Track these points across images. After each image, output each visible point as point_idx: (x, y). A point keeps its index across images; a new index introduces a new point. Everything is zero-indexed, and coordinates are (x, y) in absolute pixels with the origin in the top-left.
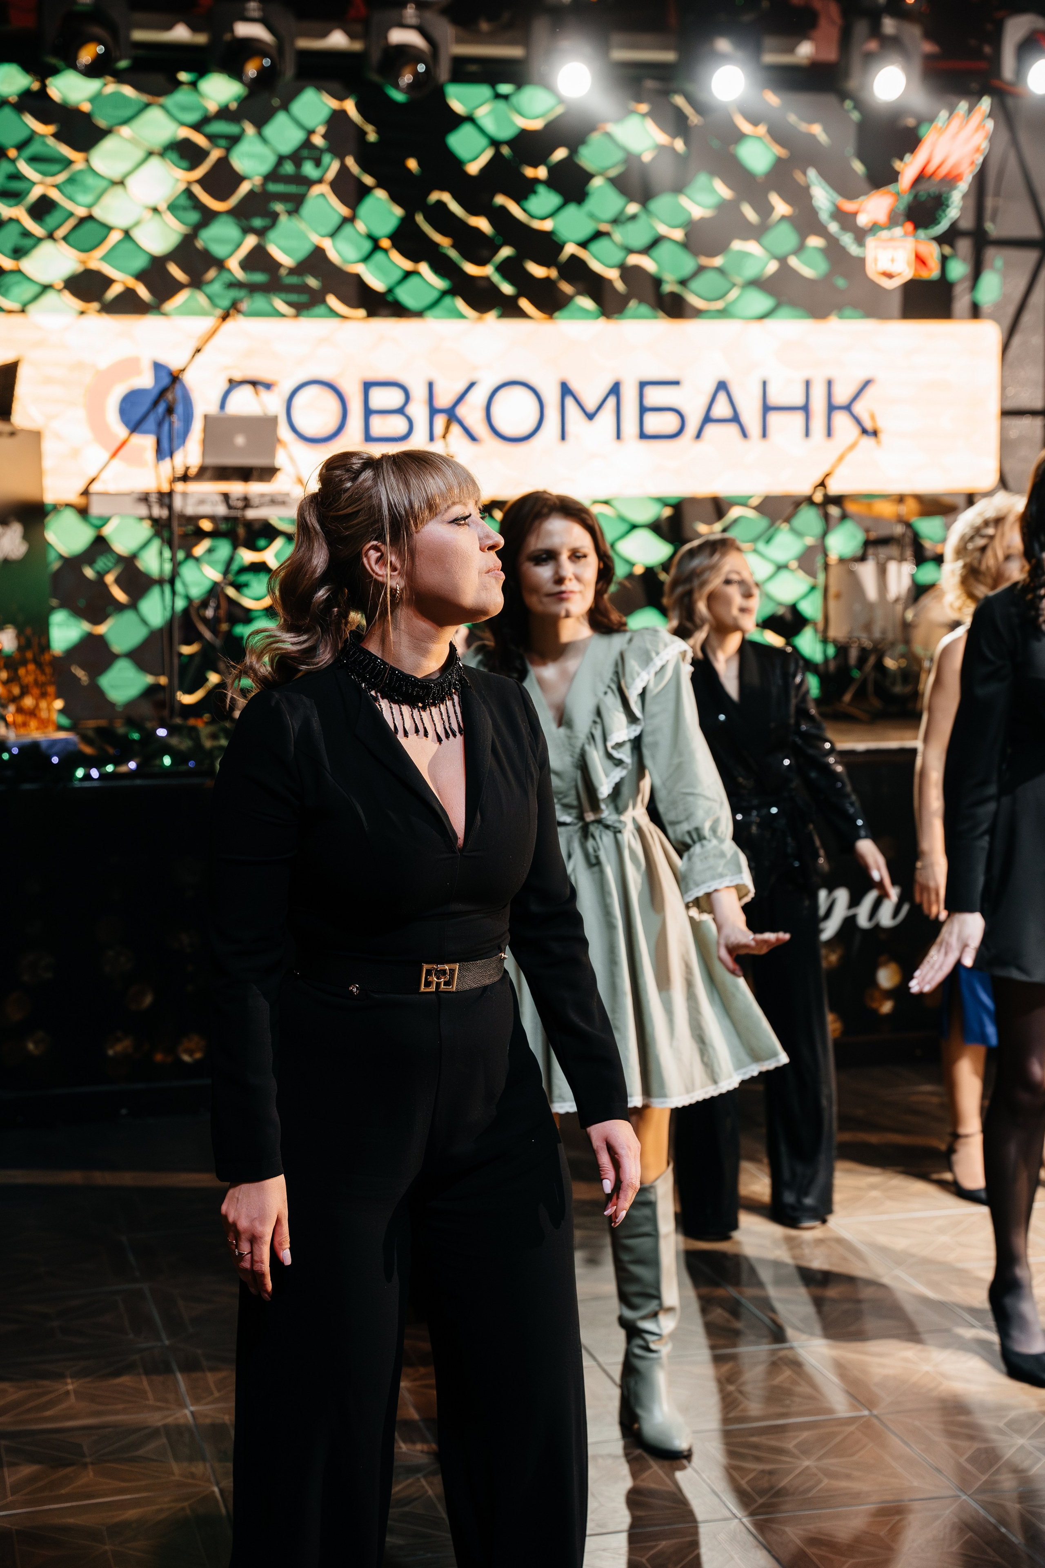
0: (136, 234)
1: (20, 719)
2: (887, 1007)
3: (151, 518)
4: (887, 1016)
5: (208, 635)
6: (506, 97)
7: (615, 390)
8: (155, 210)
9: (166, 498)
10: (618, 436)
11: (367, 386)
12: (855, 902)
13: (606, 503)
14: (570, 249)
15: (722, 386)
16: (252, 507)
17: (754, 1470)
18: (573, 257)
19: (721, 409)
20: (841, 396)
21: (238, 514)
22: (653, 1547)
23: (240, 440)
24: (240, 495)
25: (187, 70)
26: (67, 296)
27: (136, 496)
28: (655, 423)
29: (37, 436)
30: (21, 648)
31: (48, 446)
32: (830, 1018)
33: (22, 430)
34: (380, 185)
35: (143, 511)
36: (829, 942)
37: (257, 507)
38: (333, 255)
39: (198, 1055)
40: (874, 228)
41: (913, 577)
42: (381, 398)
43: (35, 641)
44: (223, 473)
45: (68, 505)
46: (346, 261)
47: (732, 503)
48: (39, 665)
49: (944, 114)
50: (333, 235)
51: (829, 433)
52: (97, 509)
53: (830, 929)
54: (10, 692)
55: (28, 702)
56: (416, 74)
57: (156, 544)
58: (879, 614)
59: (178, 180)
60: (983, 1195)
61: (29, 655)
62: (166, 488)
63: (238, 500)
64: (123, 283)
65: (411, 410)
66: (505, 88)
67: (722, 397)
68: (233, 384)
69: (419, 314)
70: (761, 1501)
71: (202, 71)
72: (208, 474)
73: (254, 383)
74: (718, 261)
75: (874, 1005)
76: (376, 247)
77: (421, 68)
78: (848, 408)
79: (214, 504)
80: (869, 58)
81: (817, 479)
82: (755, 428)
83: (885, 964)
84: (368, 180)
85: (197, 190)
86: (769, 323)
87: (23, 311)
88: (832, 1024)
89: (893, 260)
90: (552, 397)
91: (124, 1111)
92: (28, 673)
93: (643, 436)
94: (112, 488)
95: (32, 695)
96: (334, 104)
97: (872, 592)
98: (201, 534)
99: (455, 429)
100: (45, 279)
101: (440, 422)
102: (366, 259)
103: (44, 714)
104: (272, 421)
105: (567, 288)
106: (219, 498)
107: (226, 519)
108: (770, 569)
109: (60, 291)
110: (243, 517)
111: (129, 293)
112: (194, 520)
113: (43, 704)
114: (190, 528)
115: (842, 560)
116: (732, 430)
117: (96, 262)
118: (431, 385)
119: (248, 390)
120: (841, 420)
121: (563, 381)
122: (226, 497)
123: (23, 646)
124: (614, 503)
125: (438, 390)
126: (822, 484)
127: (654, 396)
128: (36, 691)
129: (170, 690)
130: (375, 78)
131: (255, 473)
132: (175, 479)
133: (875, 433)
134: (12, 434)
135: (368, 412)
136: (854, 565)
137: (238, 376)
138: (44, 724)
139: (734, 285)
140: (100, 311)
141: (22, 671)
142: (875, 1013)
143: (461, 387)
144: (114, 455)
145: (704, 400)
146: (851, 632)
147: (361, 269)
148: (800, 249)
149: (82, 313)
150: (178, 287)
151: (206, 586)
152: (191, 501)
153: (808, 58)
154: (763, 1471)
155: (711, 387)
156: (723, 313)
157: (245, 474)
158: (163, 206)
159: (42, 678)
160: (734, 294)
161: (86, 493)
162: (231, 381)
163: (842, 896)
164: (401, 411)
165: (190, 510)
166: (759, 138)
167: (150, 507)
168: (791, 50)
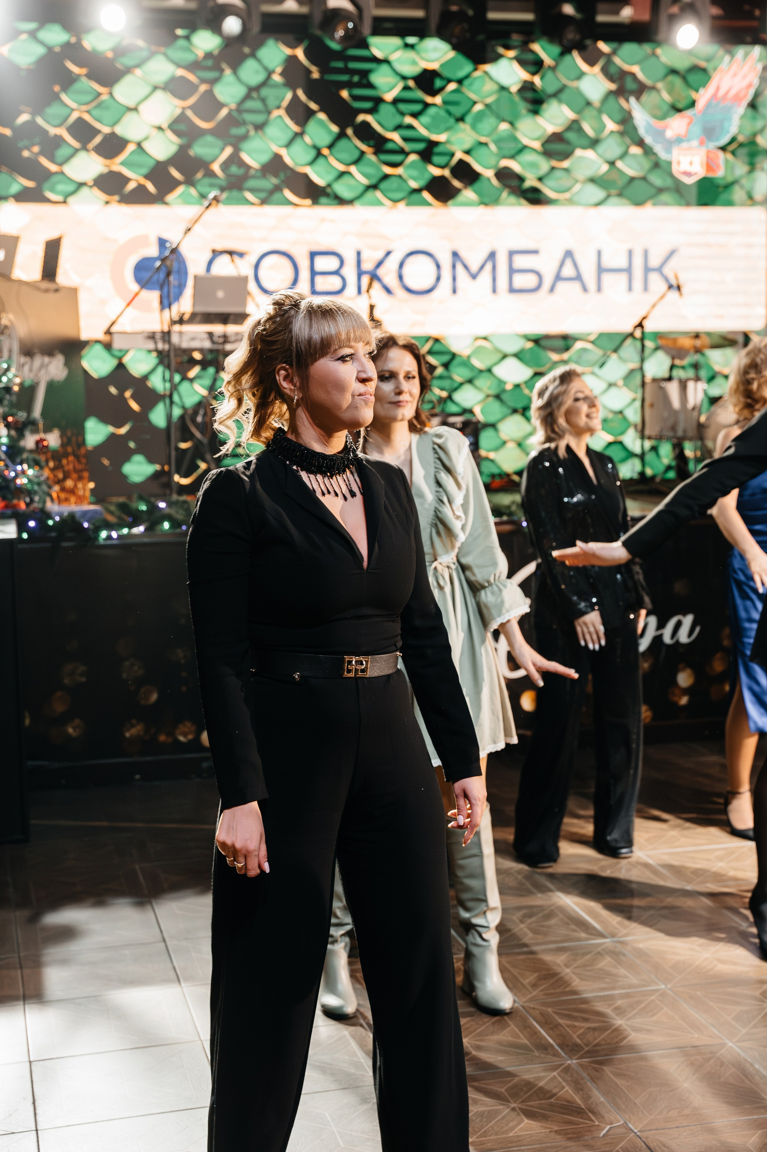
0: (146, 145)
1: (63, 496)
2: (684, 701)
3: (156, 350)
4: (684, 707)
5: (198, 435)
6: (412, 47)
7: (492, 256)
8: (160, 128)
9: (166, 336)
10: (494, 291)
11: (313, 255)
12: (661, 625)
13: (485, 339)
14: (459, 155)
15: (569, 254)
16: (229, 342)
17: (583, 1027)
18: (461, 162)
19: (568, 271)
20: (654, 262)
21: (220, 347)
22: (509, 1082)
23: (220, 294)
24: (221, 334)
25: (182, 27)
26: (96, 191)
27: (146, 335)
28: (521, 281)
29: (74, 291)
30: (63, 445)
31: (83, 297)
32: (644, 708)
33: (64, 288)
34: (322, 110)
35: (151, 345)
36: (644, 653)
37: (233, 342)
38: (288, 160)
39: (190, 737)
40: (679, 140)
41: (705, 393)
42: (323, 263)
43: (74, 439)
44: (209, 318)
45: (98, 342)
46: (296, 164)
47: (575, 339)
48: (77, 457)
49: (727, 58)
50: (288, 145)
51: (646, 288)
52: (117, 344)
53: (644, 645)
54: (55, 476)
55: (69, 483)
56: (347, 30)
57: (160, 369)
58: (682, 417)
59: (176, 106)
60: (751, 834)
61: (70, 449)
62: (166, 329)
63: (219, 337)
64: (137, 181)
65: (344, 271)
66: (411, 40)
67: (569, 263)
68: (216, 253)
69: (350, 202)
70: (586, 1049)
71: (193, 27)
72: (198, 318)
73: (231, 253)
74: (566, 164)
75: (676, 699)
76: (319, 154)
77: (351, 25)
78: (659, 270)
79: (202, 340)
80: (672, 18)
81: (636, 321)
82: (592, 284)
83: (683, 670)
84: (313, 106)
85: (189, 113)
86: (602, 209)
87: (65, 202)
88: (645, 713)
89: (691, 163)
90: (446, 261)
91: (138, 777)
92: (69, 463)
93: (512, 290)
94: (128, 329)
95: (72, 479)
96: (288, 51)
97: (676, 403)
98: (193, 362)
99: (376, 285)
100: (80, 179)
101: (365, 280)
102: (312, 163)
103: (81, 493)
104: (244, 280)
105: (456, 183)
106: (206, 336)
107: (211, 351)
108: (604, 386)
109: (91, 187)
110: (223, 349)
111: (141, 188)
112: (188, 352)
113: (80, 485)
114: (185, 358)
115: (655, 380)
116: (576, 286)
117: (117, 165)
118: (359, 254)
119: (226, 258)
120: (654, 278)
121: (454, 250)
122: (211, 335)
123: (66, 442)
124: (490, 338)
125: (364, 256)
126: (640, 325)
127: (520, 262)
128: (75, 476)
129: (169, 475)
130: (318, 32)
131: (231, 318)
132: (173, 322)
133: (679, 288)
134: (57, 290)
135: (314, 273)
136: (664, 383)
137: (219, 247)
138: (80, 500)
139: (577, 181)
140: (120, 202)
141: (64, 462)
142: (676, 704)
143: (380, 255)
144: (129, 304)
145: (555, 265)
146: (661, 431)
147: (308, 170)
148: (624, 155)
149: (107, 203)
150: (176, 183)
151: (196, 399)
152: (185, 338)
153: (629, 18)
154: (588, 1028)
155: (560, 255)
156: (570, 202)
157: (224, 318)
158: (165, 126)
159: (79, 467)
160: (577, 187)
161: (108, 332)
162: (214, 251)
163: (653, 621)
164: (337, 273)
165: (185, 345)
166: (595, 75)
167: (156, 343)
168: (617, 12)
